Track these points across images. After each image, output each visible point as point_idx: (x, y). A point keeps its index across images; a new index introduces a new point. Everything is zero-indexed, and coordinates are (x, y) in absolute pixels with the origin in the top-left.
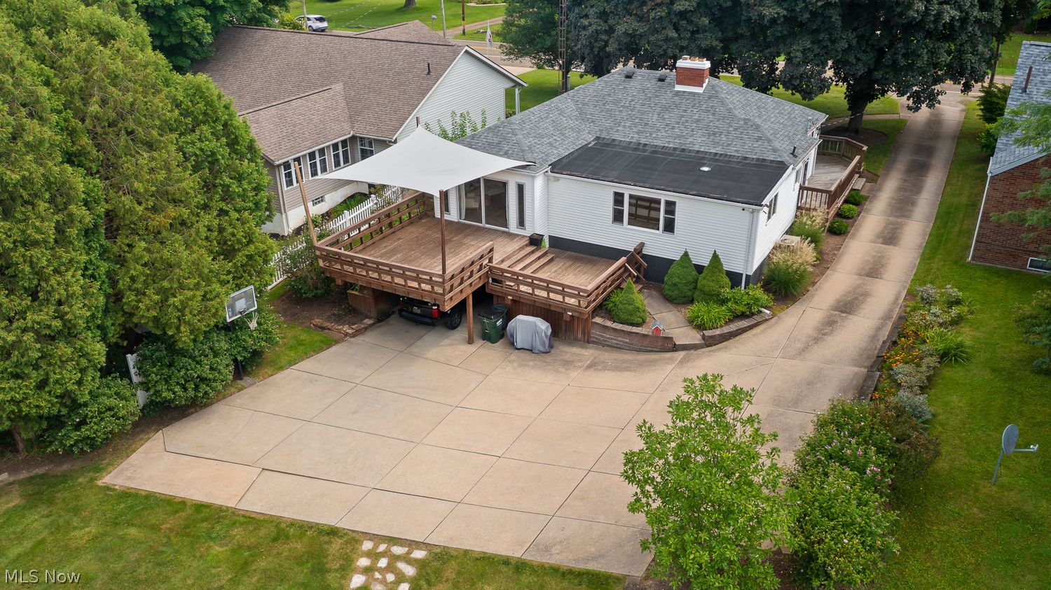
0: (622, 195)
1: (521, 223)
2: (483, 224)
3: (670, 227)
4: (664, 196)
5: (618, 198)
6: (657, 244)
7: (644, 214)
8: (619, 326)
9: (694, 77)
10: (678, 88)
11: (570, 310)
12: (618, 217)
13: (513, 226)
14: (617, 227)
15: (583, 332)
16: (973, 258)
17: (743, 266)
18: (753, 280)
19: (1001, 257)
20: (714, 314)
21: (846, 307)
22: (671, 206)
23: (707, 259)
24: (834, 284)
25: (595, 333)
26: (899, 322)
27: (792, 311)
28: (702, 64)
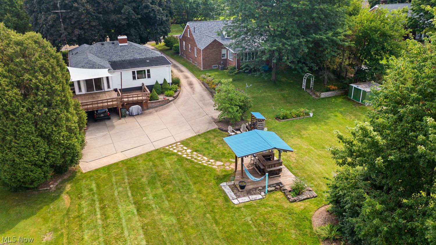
0: (135, 71)
1: (109, 87)
2: (95, 92)
3: (149, 76)
4: (146, 69)
5: (134, 73)
6: (147, 82)
7: (141, 74)
8: (155, 101)
9: (123, 41)
10: (120, 45)
11: (144, 100)
12: (134, 78)
13: (106, 89)
14: (135, 81)
15: (146, 107)
16: (203, 69)
17: (169, 81)
18: (172, 84)
19: (208, 67)
20: (171, 92)
21: (191, 84)
22: (148, 71)
23: (161, 82)
24: (183, 82)
25: (150, 105)
26: (203, 83)
27: (182, 88)
28: (125, 37)
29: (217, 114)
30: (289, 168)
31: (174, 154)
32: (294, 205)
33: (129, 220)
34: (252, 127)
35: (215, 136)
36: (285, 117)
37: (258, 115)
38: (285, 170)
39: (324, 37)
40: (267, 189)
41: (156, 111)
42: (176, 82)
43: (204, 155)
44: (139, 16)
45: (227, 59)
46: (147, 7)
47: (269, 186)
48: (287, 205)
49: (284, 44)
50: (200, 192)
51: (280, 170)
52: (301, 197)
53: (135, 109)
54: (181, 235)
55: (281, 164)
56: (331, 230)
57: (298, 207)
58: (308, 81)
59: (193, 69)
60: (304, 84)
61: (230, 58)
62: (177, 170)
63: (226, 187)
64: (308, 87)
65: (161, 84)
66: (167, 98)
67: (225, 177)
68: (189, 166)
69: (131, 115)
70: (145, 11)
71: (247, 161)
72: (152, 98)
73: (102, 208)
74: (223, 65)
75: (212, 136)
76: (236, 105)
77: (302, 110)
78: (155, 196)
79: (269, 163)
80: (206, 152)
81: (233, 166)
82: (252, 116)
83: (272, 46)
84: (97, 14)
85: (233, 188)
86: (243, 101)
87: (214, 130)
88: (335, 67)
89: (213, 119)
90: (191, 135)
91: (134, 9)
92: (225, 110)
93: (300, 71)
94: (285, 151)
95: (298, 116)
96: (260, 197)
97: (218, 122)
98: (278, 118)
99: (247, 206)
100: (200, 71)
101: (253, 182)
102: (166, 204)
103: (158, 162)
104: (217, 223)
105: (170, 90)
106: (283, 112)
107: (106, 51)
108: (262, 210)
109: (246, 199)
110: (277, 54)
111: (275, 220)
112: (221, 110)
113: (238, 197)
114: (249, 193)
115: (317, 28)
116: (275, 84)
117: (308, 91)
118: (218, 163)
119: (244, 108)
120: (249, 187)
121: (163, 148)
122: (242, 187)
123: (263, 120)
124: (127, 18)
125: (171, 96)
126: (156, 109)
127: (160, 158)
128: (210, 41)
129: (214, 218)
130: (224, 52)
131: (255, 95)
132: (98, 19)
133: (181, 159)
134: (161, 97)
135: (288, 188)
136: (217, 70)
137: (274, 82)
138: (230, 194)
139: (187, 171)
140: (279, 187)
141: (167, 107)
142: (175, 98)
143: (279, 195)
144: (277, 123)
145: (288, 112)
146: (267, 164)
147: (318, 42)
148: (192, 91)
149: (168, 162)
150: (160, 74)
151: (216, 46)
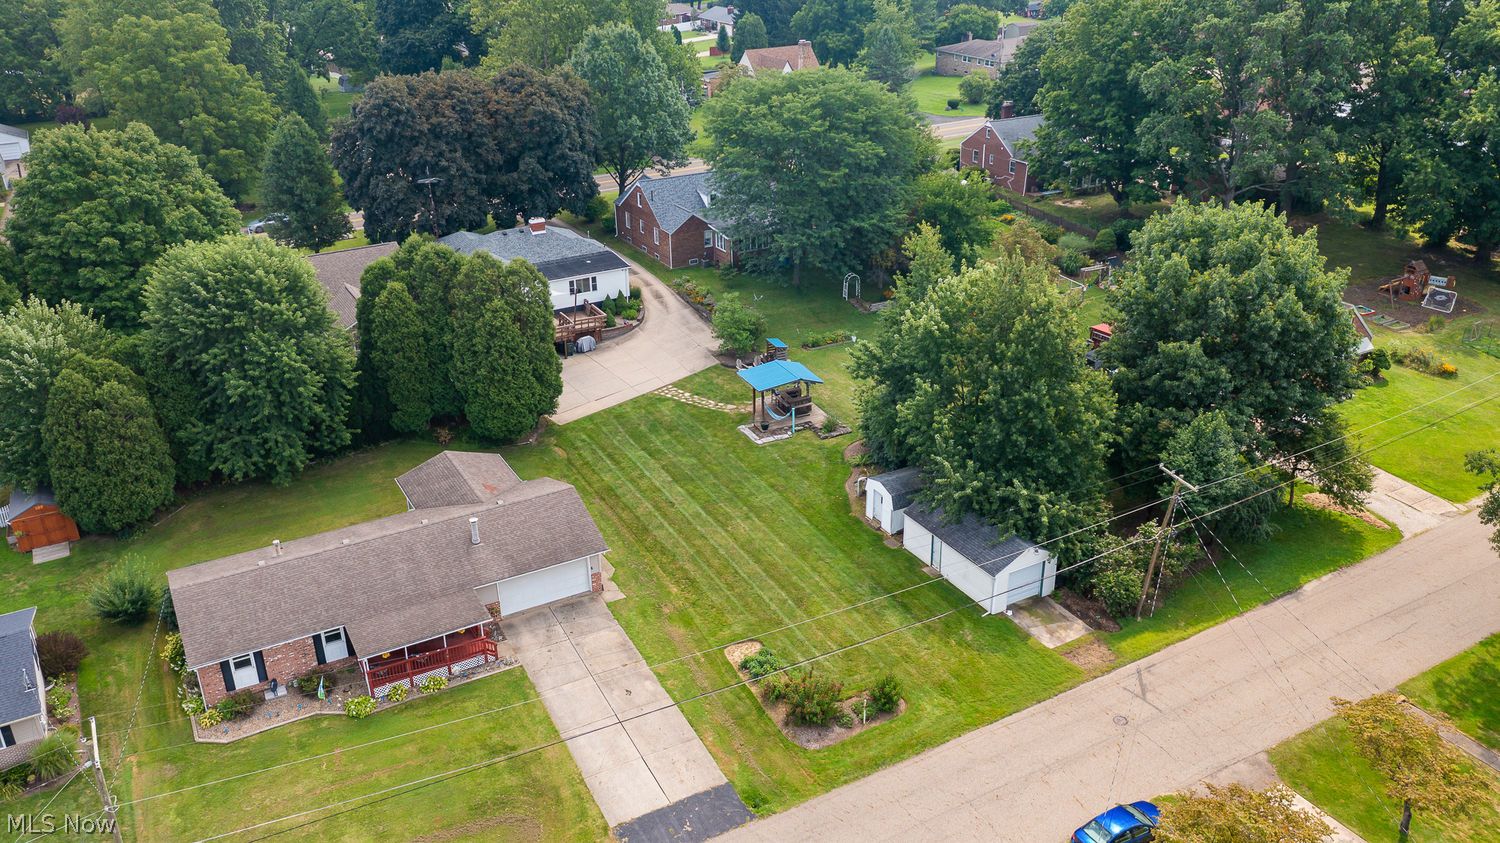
0: (573, 281)
3: (595, 288)
4: (590, 276)
5: (571, 283)
6: (592, 297)
7: (582, 285)
8: (613, 328)
9: (539, 227)
10: (535, 234)
11: (598, 327)
12: (572, 292)
14: (573, 296)
15: (601, 337)
16: (674, 267)
17: (627, 294)
18: (630, 298)
19: (681, 263)
20: (633, 312)
21: (658, 296)
22: (594, 279)
23: (614, 295)
24: (646, 293)
25: (604, 335)
26: (679, 294)
27: (646, 303)
28: (542, 220)
29: (716, 344)
30: (820, 406)
31: (669, 399)
32: (826, 441)
33: (644, 463)
34: (770, 358)
35: (719, 375)
36: (815, 345)
37: (777, 343)
38: (814, 408)
39: (865, 225)
40: (794, 428)
41: (617, 344)
42: (636, 294)
43: (709, 398)
44: (551, 174)
45: (713, 248)
46: (563, 157)
47: (797, 425)
48: (817, 442)
49: (809, 237)
50: (715, 436)
51: (809, 408)
52: (834, 434)
53: (586, 341)
54: (706, 472)
55: (809, 400)
56: (863, 457)
57: (830, 443)
58: (852, 287)
59: (652, 266)
60: (845, 290)
61: (720, 247)
62: (680, 416)
63: (745, 429)
64: (851, 294)
65: (614, 300)
66: (630, 322)
67: (743, 419)
68: (694, 411)
69: (580, 351)
70: (561, 164)
71: (769, 399)
72: (609, 324)
73: (609, 456)
74: (709, 259)
75: (714, 375)
76: (744, 330)
77: (840, 332)
78: (663, 442)
79: (795, 400)
80: (711, 394)
81: (750, 409)
82: (769, 344)
83: (791, 241)
84: (476, 176)
85: (755, 429)
86: (754, 324)
87: (715, 367)
88: (890, 264)
89: (710, 351)
90: (683, 374)
91: (540, 161)
92: (731, 337)
93: (837, 273)
94: (814, 383)
95: (834, 341)
96: (786, 436)
97: (719, 355)
98: (805, 346)
99: (772, 445)
100: (668, 270)
101: (778, 422)
102: (680, 448)
103: (652, 409)
104: (741, 460)
105: (630, 308)
106: (811, 337)
107: (513, 247)
108: (790, 447)
109: (771, 439)
110: (800, 252)
111: (804, 455)
112: (723, 337)
113: (761, 438)
114: (774, 433)
115: (857, 209)
116: (799, 292)
117: (853, 301)
118: (730, 406)
119: (756, 332)
120: (773, 427)
121: (651, 393)
122: (765, 428)
123: (784, 349)
124: (530, 180)
125: (633, 319)
126: (616, 340)
127: (652, 404)
128: (683, 218)
129: (737, 457)
130: (708, 235)
131: (769, 312)
132: (477, 182)
133: (679, 404)
134: (619, 322)
135: (818, 426)
136: (697, 267)
137: (798, 287)
138: (752, 436)
139: (692, 416)
140: (810, 427)
141: (631, 337)
142: (640, 321)
143: (808, 434)
144: (805, 353)
145: (820, 336)
146: (793, 401)
147: (858, 231)
148: (664, 308)
149: (664, 409)
150: (612, 283)
151: (695, 226)
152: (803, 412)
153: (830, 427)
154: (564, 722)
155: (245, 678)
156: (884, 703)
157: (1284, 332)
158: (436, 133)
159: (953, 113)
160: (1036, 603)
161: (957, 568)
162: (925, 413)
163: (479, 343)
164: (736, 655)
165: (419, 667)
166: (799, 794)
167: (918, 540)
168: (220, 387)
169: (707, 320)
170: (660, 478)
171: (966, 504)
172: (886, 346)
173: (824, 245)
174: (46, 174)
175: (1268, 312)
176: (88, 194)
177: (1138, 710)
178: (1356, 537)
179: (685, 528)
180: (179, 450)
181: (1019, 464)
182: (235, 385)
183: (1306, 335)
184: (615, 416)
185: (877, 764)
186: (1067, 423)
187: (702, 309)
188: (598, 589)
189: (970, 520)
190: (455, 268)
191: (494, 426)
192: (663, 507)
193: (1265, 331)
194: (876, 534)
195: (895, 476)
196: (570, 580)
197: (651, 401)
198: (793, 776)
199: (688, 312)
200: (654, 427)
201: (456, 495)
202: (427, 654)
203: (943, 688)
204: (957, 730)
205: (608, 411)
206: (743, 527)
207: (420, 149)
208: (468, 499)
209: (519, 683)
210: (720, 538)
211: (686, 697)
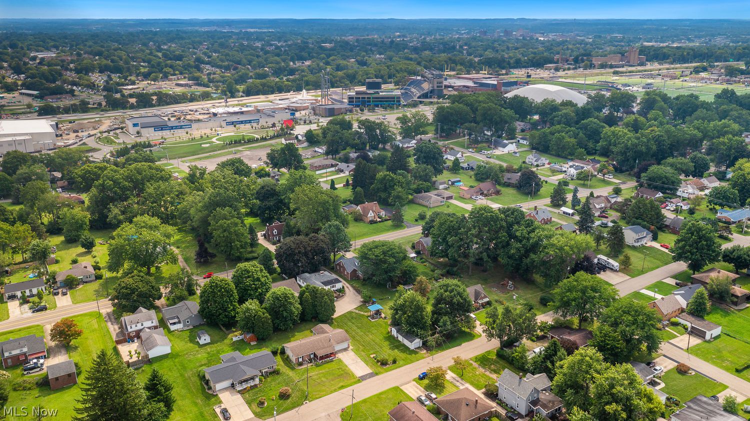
3: (335, 287)
5: (331, 286)
19: (352, 279)
21: (348, 287)
22: (335, 285)
24: (345, 287)
25: (338, 297)
26: (352, 287)
27: (345, 289)
28: (323, 272)
29: (362, 300)
30: (383, 314)
31: (354, 312)
33: (352, 325)
34: (373, 303)
41: (342, 299)
42: (343, 287)
45: (359, 276)
47: (379, 317)
48: (383, 320)
50: (364, 319)
54: (363, 326)
55: (381, 312)
56: (391, 324)
57: (385, 320)
58: (389, 285)
62: (357, 315)
63: (369, 318)
65: (340, 289)
66: (343, 294)
67: (369, 316)
68: (359, 314)
71: (373, 312)
72: (339, 295)
74: (358, 279)
75: (362, 307)
76: (367, 296)
77: (387, 296)
78: (354, 321)
80: (362, 311)
81: (370, 314)
82: (373, 300)
85: (371, 318)
86: (369, 295)
87: (362, 305)
89: (360, 301)
90: (356, 306)
92: (365, 299)
94: (381, 309)
95: (386, 298)
96: (377, 319)
97: (362, 302)
98: (380, 300)
100: (349, 281)
101: (375, 317)
102: (358, 322)
103: (351, 314)
105: (342, 291)
106: (381, 298)
107: (317, 278)
108: (378, 321)
109: (374, 320)
111: (381, 323)
112: (363, 298)
115: (390, 271)
116: (378, 286)
118: (366, 313)
119: (370, 297)
122: (373, 318)
123: (376, 301)
128: (352, 269)
129: (369, 323)
130: (357, 273)
131: (371, 292)
133: (356, 313)
134: (341, 294)
135: (383, 317)
136: (355, 280)
138: (371, 320)
139: (359, 316)
140: (381, 317)
141: (344, 298)
142: (345, 293)
143: (381, 319)
144: (380, 302)
145: (383, 297)
146: (378, 313)
147: (390, 276)
148: (350, 291)
149: (354, 314)
150: (338, 286)
151: (355, 271)
152: (380, 315)
153: (385, 318)
154: (347, 364)
155: (301, 360)
156: (394, 362)
157: (458, 303)
158: (299, 252)
159: (416, 223)
160: (419, 348)
161: (406, 342)
162: (400, 317)
163: (323, 304)
164: (372, 356)
165: (325, 358)
166: (382, 373)
167: (400, 338)
168: (282, 314)
169: (359, 294)
170: (355, 328)
171: (407, 332)
172: (395, 305)
173: (384, 279)
174: (242, 273)
175: (455, 300)
176: (249, 277)
177: (431, 362)
178: (474, 336)
179: (361, 336)
180: (274, 324)
181: (415, 325)
182: (285, 314)
183: (462, 303)
184: (344, 315)
185: (393, 369)
186: (423, 318)
187: (358, 291)
188: (349, 347)
189: (408, 335)
190: (317, 290)
191: (324, 319)
192: (357, 333)
193: (455, 303)
194: (394, 337)
195: (397, 327)
196: (345, 345)
197: (350, 312)
198: (382, 371)
199: (354, 291)
200: (352, 318)
201: (324, 332)
202: (327, 356)
203: (403, 360)
204: (405, 365)
205: (343, 315)
206: (371, 336)
207: (296, 256)
208: (326, 332)
209: (340, 360)
210: (367, 338)
211: (365, 361)
